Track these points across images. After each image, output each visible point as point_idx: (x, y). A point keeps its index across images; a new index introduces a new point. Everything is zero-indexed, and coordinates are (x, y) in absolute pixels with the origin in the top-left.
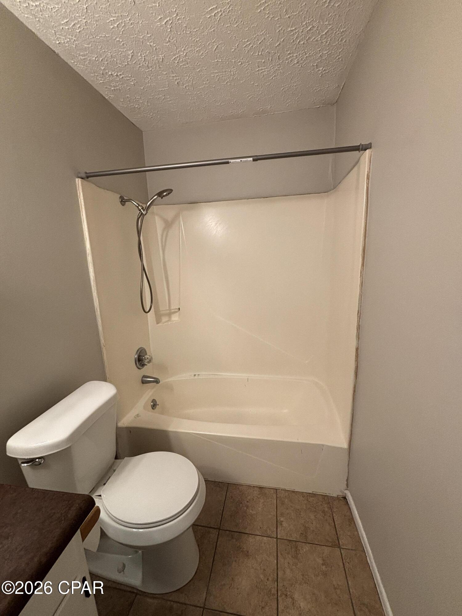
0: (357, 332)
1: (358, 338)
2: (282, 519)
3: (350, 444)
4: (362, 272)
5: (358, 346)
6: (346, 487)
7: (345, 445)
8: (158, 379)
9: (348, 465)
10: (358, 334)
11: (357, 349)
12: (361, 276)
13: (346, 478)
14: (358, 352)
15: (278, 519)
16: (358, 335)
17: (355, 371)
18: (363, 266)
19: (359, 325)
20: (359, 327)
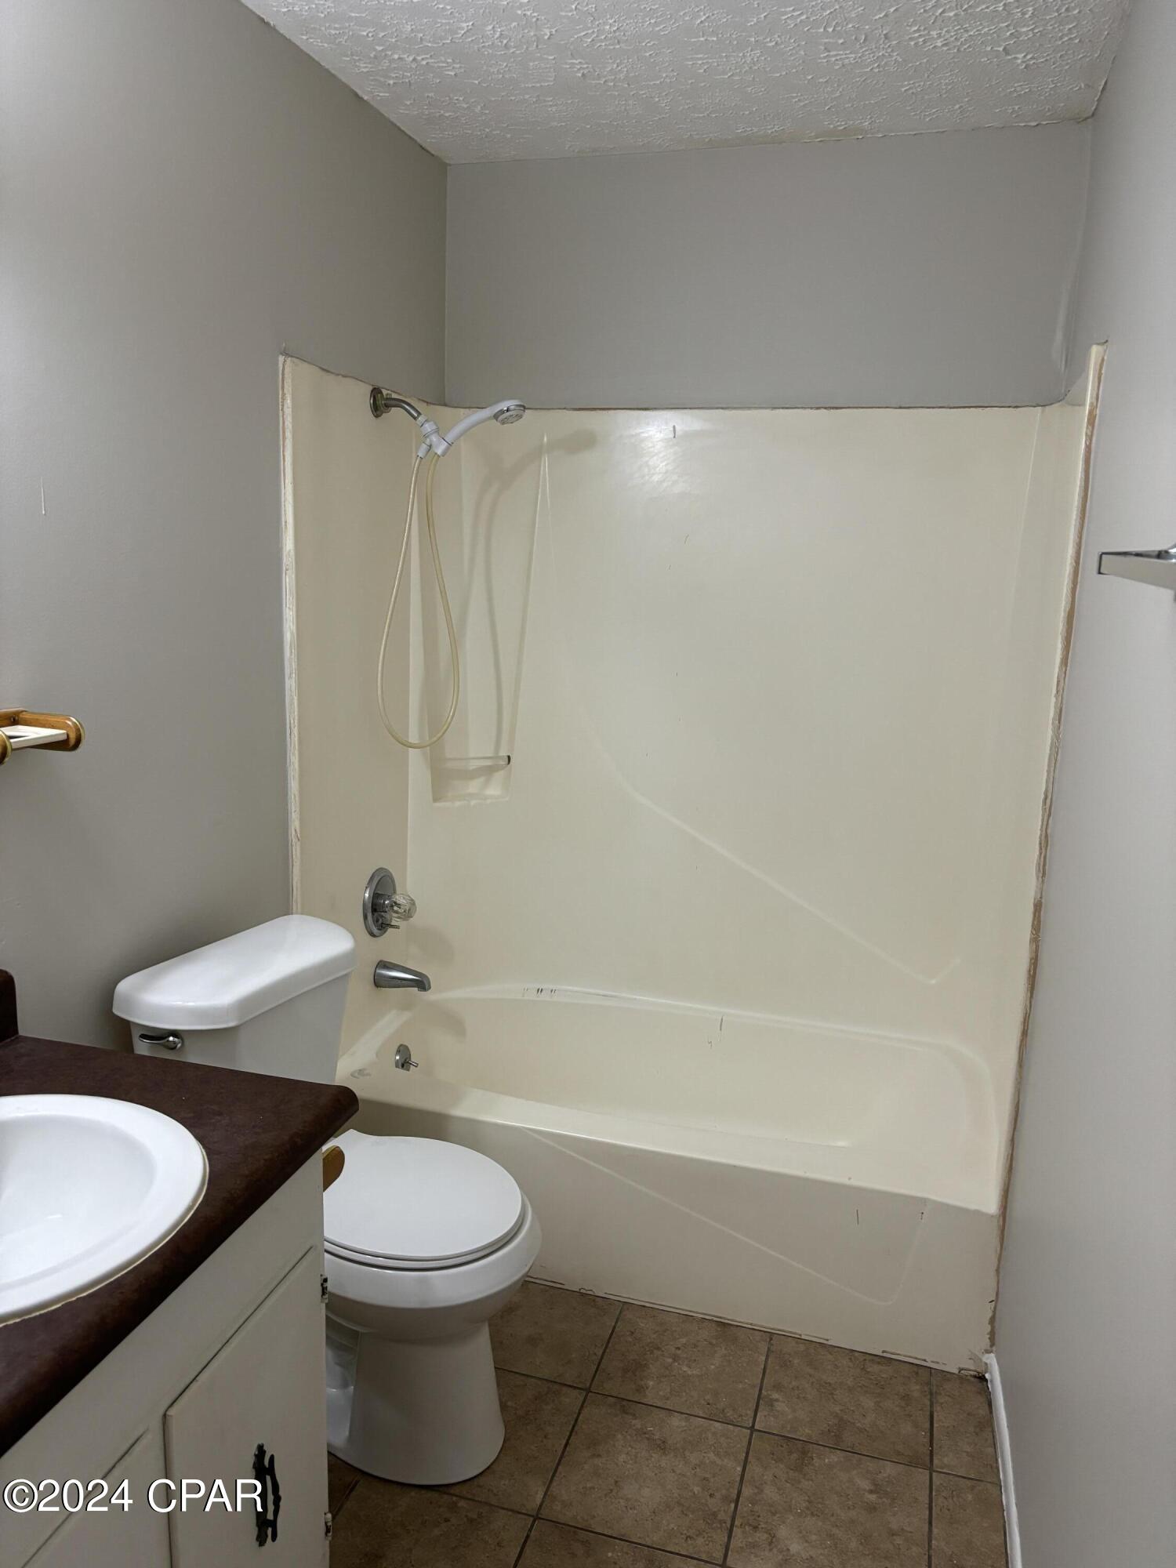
0: (1041, 854)
1: (1041, 875)
2: (775, 1396)
3: (1006, 1202)
4: (1062, 681)
5: (1041, 898)
6: (989, 1344)
7: (991, 1205)
8: (426, 977)
9: (998, 1271)
10: (1042, 859)
11: (1038, 907)
12: (1057, 692)
13: (990, 1314)
14: (1039, 916)
15: (764, 1392)
16: (1042, 864)
17: (1030, 971)
18: (1066, 665)
19: (1046, 836)
20: (1045, 842)
